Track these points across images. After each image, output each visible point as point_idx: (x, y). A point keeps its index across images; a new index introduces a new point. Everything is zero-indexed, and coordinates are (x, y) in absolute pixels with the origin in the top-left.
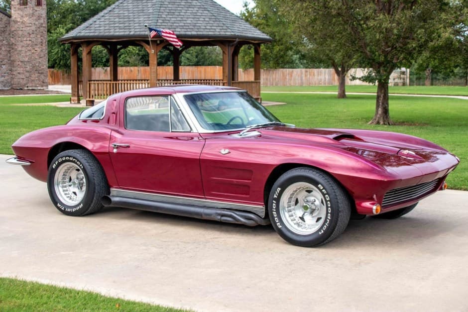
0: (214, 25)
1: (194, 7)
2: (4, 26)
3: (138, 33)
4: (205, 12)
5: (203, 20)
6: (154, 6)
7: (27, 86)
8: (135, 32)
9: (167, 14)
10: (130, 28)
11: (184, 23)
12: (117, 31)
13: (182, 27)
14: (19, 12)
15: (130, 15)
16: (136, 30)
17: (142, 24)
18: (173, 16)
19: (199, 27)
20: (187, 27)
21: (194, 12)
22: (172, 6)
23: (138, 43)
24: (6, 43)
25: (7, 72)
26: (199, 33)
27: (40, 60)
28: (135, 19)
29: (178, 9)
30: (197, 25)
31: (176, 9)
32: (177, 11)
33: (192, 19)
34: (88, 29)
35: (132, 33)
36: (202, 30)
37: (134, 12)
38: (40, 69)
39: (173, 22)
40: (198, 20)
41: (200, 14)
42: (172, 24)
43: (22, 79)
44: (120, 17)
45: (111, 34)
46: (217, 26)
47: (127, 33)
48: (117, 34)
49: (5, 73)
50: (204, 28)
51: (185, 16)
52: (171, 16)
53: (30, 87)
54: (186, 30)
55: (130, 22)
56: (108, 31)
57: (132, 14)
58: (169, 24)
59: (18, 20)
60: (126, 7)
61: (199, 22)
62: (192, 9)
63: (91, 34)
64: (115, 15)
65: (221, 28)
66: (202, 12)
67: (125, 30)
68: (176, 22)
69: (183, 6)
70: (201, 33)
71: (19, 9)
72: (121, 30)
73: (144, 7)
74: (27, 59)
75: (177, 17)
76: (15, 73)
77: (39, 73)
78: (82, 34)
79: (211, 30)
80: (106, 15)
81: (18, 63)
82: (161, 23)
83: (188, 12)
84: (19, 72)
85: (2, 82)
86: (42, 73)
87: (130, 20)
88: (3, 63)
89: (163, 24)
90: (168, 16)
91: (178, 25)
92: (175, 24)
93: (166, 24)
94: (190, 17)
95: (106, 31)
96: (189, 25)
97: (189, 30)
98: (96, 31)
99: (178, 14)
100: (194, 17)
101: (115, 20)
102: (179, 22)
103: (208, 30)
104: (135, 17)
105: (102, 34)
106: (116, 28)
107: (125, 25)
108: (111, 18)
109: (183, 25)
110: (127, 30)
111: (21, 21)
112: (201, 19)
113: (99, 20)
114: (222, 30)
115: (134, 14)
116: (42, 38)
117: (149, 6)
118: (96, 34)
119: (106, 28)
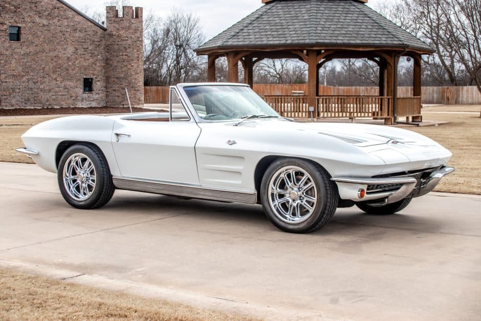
0: (379, 33)
1: (352, 13)
2: (99, 40)
3: (297, 42)
4: (365, 18)
5: (365, 27)
6: (309, 12)
7: (122, 104)
8: (293, 40)
9: (325, 20)
10: (286, 36)
11: (346, 31)
12: (271, 39)
13: (344, 35)
14: (115, 25)
15: (282, 21)
16: (293, 39)
17: (300, 32)
18: (332, 23)
19: (362, 36)
20: (350, 36)
21: (354, 18)
22: (329, 12)
23: (294, 53)
24: (101, 58)
25: (102, 89)
26: (364, 42)
27: (136, 77)
28: (289, 27)
29: (337, 15)
30: (360, 33)
31: (334, 15)
32: (335, 18)
33: (353, 27)
34: (235, 37)
35: (289, 42)
36: (367, 39)
37: (287, 19)
38: (136, 86)
39: (334, 29)
40: (359, 27)
41: (361, 21)
42: (332, 32)
43: (117, 96)
44: (271, 25)
45: (265, 42)
46: (382, 35)
47: (283, 42)
48: (272, 42)
49: (99, 90)
50: (368, 36)
51: (346, 23)
52: (330, 23)
53: (126, 105)
54: (349, 38)
55: (284, 30)
56: (259, 39)
57: (284, 21)
58: (330, 32)
59: (114, 33)
60: (276, 13)
61: (361, 30)
62: (351, 15)
63: (240, 43)
64: (264, 22)
65: (387, 36)
66: (362, 18)
67: (281, 39)
68: (337, 29)
69: (341, 12)
70: (366, 42)
71: (114, 21)
72: (275, 39)
73: (297, 13)
74: (123, 75)
75: (336, 23)
76: (110, 90)
77: (135, 90)
78: (229, 43)
79: (377, 39)
80: (254, 22)
81: (113, 79)
82: (321, 30)
83: (347, 18)
84: (114, 89)
85: (97, 99)
86: (138, 90)
87: (284, 27)
88: (98, 79)
89: (323, 32)
90: (327, 23)
91: (339, 32)
92: (336, 32)
93: (326, 32)
94: (351, 24)
95: (257, 40)
96: (351, 33)
97: (352, 38)
98: (245, 40)
99: (337, 21)
100: (355, 24)
101: (266, 28)
102: (340, 29)
103: (373, 39)
104: (289, 24)
105: (252, 43)
106: (268, 36)
107: (279, 33)
108: (259, 25)
109: (344, 32)
110: (283, 39)
111: (117, 34)
112: (363, 27)
113: (246, 28)
114: (389, 39)
115: (288, 21)
116: (139, 52)
117: (303, 12)
118: (246, 43)
119: (257, 37)
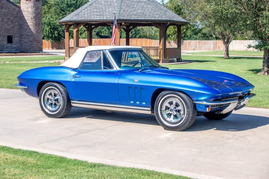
0: (154, 13)
1: (142, 2)
2: (16, 14)
3: (109, 18)
4: (148, 5)
5: (147, 10)
6: (117, 2)
7: (30, 50)
8: (107, 17)
9: (126, 7)
10: (104, 15)
11: (136, 12)
12: (96, 17)
13: (135, 15)
14: (25, 5)
15: (103, 7)
16: (107, 16)
17: (111, 13)
18: (130, 8)
19: (145, 15)
20: (138, 15)
21: (142, 5)
22: (128, 2)
23: (108, 24)
24: (18, 24)
25: (18, 42)
26: (146, 18)
27: (38, 35)
28: (106, 10)
29: (132, 3)
30: (144, 13)
31: (131, 4)
32: (131, 5)
33: (141, 10)
34: (77, 15)
35: (105, 18)
36: (148, 17)
37: (105, 5)
38: (38, 40)
39: (130, 12)
40: (144, 10)
41: (146, 7)
42: (129, 13)
43: (27, 46)
44: (97, 9)
45: (92, 19)
46: (156, 14)
48: (96, 19)
49: (17, 42)
50: (149, 15)
51: (137, 8)
52: (128, 8)
53: (32, 51)
54: (138, 17)
55: (103, 12)
56: (90, 17)
57: (104, 7)
58: (127, 13)
59: (25, 10)
60: (100, 2)
61: (145, 12)
62: (141, 4)
63: (80, 19)
64: (94, 7)
65: (159, 15)
66: (147, 6)
67: (101, 17)
68: (132, 11)
69: (135, 2)
71: (25, 3)
72: (98, 17)
73: (111, 2)
74: (30, 34)
75: (132, 8)
76: (23, 42)
77: (37, 42)
78: (74, 19)
79: (153, 17)
80: (88, 7)
81: (24, 36)
82: (122, 12)
83: (138, 5)
84: (25, 41)
85: (15, 48)
86: (39, 42)
87: (103, 10)
88: (16, 36)
89: (124, 13)
90: (126, 8)
91: (132, 13)
92: (131, 13)
93: (125, 13)
94: (140, 8)
95: (88, 17)
96: (139, 13)
97: (139, 17)
98: (82, 17)
99: (132, 7)
100: (142, 8)
101: (94, 10)
102: (133, 11)
103: (151, 17)
104: (106, 8)
105: (86, 19)
106: (94, 15)
107: (101, 13)
108: (91, 9)
109: (136, 13)
110: (102, 16)
111: (27, 10)
112: (146, 10)
113: (83, 10)
114: (160, 17)
115: (106, 7)
116: (39, 21)
117: (114, 2)
118: (82, 19)
119: (88, 15)
